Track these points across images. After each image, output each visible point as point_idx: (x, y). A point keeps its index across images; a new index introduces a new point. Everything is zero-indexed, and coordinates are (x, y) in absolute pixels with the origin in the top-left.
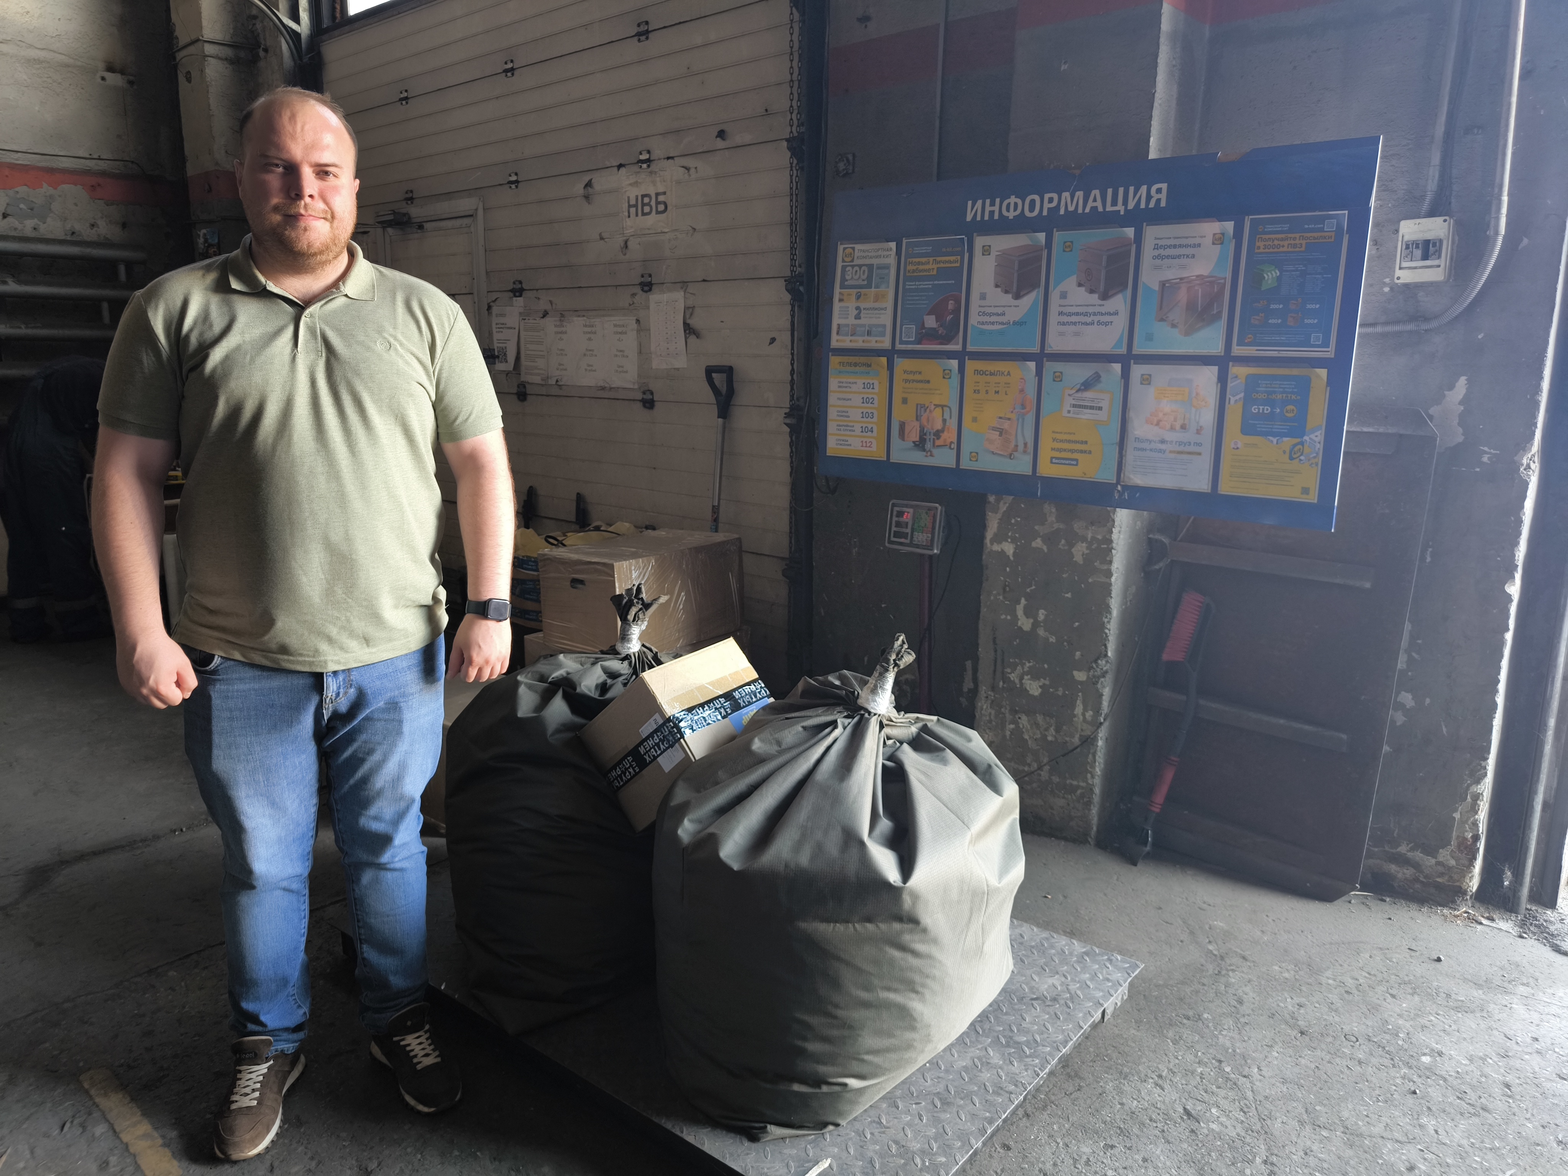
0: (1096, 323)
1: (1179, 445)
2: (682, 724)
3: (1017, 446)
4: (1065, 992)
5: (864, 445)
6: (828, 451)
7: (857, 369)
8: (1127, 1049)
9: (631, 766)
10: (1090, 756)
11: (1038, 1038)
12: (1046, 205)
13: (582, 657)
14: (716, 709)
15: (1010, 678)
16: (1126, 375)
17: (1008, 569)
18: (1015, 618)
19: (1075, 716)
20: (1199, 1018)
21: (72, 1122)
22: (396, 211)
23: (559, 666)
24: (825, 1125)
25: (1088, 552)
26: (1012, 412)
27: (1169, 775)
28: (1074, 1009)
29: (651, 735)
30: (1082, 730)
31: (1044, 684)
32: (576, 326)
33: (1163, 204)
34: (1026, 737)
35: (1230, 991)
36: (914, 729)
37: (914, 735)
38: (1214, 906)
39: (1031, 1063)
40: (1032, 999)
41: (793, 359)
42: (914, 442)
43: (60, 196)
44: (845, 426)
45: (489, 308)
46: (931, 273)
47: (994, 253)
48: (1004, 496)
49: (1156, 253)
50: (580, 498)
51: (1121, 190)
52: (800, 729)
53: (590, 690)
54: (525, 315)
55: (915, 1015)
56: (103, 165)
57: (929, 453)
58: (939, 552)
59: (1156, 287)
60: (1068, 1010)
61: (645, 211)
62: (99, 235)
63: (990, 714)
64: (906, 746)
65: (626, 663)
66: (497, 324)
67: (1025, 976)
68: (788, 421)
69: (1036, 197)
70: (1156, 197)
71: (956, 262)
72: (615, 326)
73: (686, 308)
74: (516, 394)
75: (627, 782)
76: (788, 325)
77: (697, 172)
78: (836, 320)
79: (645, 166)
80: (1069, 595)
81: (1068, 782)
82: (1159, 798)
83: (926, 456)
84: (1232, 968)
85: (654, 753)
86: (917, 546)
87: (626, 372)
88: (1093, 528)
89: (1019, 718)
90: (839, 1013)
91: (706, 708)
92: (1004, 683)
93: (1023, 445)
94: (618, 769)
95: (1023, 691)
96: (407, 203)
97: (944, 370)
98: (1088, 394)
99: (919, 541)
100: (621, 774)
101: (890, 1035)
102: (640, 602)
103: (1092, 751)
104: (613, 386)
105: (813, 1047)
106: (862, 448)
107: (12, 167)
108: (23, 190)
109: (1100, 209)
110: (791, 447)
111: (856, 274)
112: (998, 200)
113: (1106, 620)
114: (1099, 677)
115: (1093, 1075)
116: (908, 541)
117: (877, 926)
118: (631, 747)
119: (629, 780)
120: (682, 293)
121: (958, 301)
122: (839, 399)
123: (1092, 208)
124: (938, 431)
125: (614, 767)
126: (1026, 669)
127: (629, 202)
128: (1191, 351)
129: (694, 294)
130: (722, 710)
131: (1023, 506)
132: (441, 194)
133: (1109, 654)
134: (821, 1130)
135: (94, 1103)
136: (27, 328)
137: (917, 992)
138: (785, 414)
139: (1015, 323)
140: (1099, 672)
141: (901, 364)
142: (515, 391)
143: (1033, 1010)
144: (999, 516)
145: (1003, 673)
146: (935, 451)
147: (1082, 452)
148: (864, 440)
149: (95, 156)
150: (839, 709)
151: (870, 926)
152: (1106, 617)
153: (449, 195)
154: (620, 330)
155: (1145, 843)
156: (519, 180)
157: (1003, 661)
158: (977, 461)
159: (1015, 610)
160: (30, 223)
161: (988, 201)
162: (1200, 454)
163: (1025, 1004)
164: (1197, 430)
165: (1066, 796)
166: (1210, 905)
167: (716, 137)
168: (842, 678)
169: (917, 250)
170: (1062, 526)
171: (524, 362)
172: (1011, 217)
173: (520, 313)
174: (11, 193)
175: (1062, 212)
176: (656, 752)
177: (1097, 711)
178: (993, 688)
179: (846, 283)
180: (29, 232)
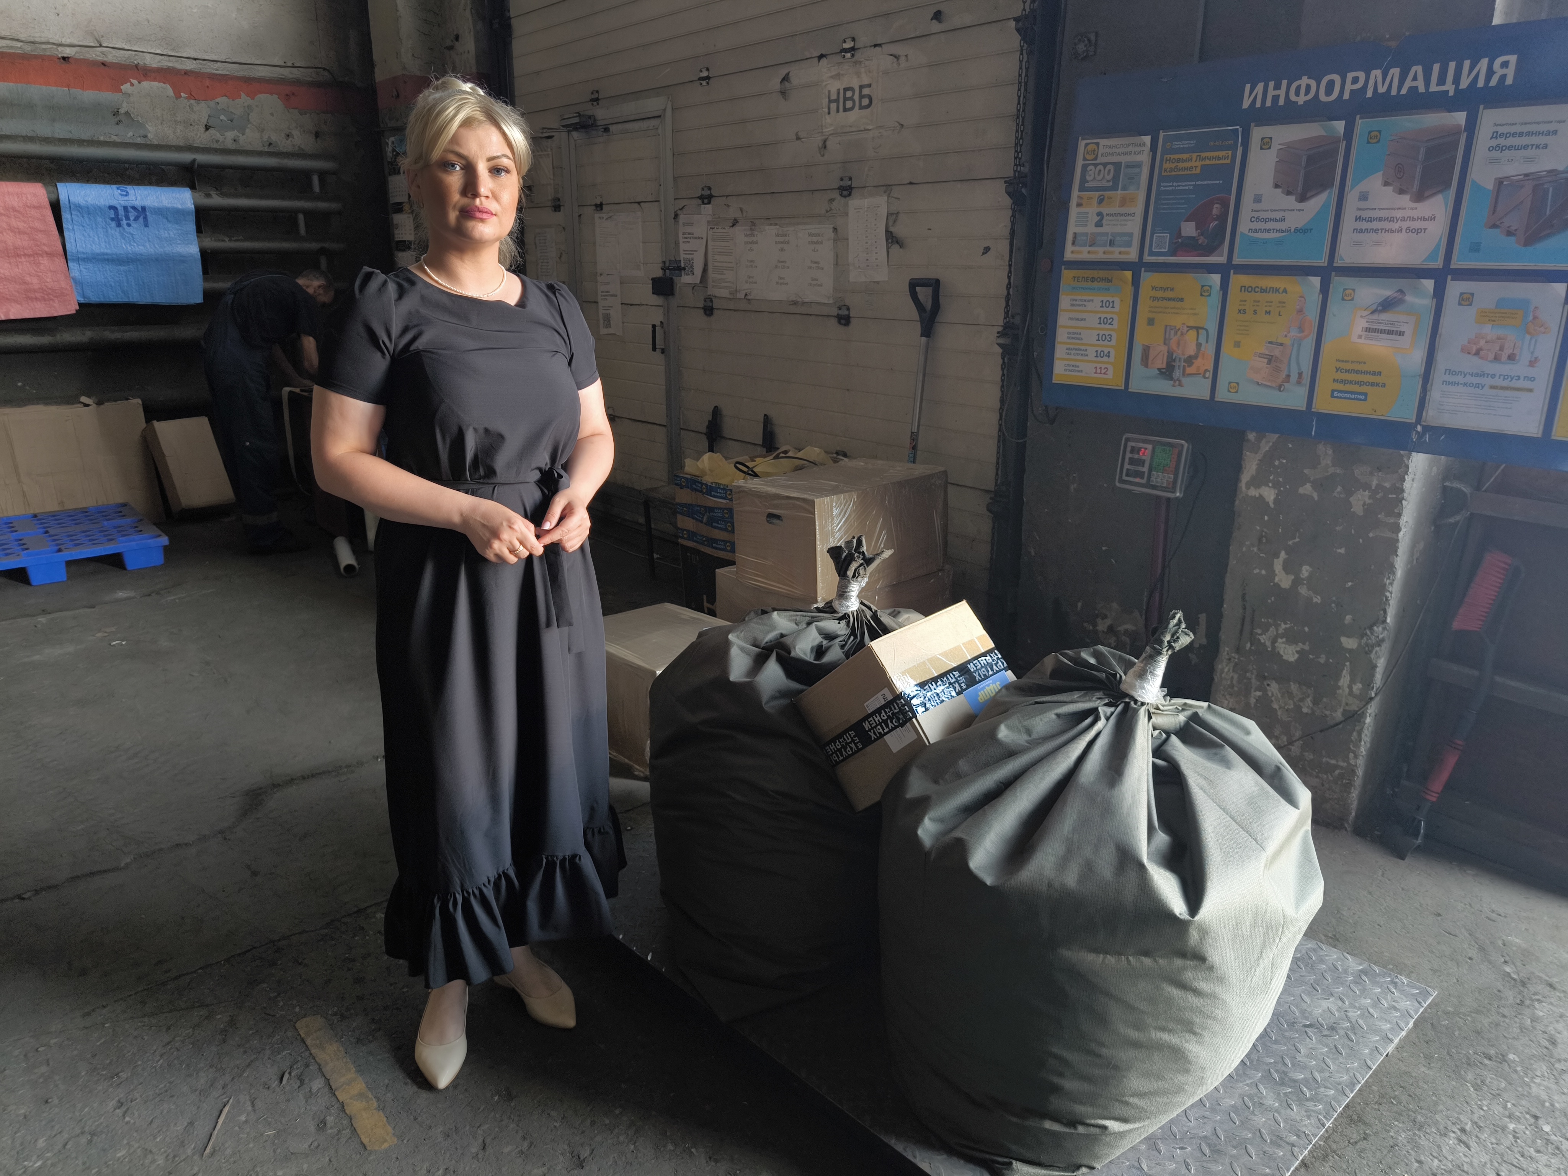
0: (1404, 231)
1: (1504, 379)
2: (914, 702)
3: (1288, 376)
4: (1343, 1020)
5: (1099, 371)
6: (1053, 378)
7: (1095, 285)
8: (1418, 1092)
9: (853, 741)
10: (1355, 734)
11: (1318, 1076)
12: (1349, 87)
13: (797, 615)
14: (950, 683)
15: (1259, 640)
16: (1439, 294)
17: (1266, 518)
18: (1272, 574)
19: (1339, 688)
20: (1503, 1059)
21: (290, 1074)
22: (581, 113)
23: (773, 627)
24: (1078, 1167)
25: (1371, 501)
26: (1286, 336)
27: (1451, 760)
28: (1358, 1043)
29: (878, 711)
30: (1347, 704)
31: (1302, 649)
32: (768, 234)
33: (1509, 81)
34: (1275, 706)
35: (1538, 1028)
36: (1182, 718)
37: (1182, 724)
38: (1505, 917)
39: (1313, 1108)
40: (1305, 1026)
41: (1010, 272)
42: (1159, 369)
43: (257, 106)
44: (1076, 349)
45: (676, 216)
46: (1194, 172)
47: (1276, 146)
48: (1267, 434)
49: (1494, 143)
50: (767, 420)
51: (1452, 65)
52: (1054, 717)
53: (805, 654)
54: (713, 224)
55: (1190, 1057)
56: (296, 73)
57: (1177, 382)
58: (1182, 495)
59: (1490, 185)
60: (1350, 1043)
61: (847, 107)
62: (294, 146)
63: (1232, 678)
64: (1174, 739)
65: (843, 622)
66: (684, 234)
67: (1294, 996)
68: (1001, 341)
69: (1337, 78)
70: (1499, 71)
71: (1226, 158)
72: (810, 235)
73: (889, 215)
74: (703, 308)
75: (847, 758)
76: (1006, 232)
77: (907, 60)
78: (1072, 228)
79: (848, 55)
80: (1342, 551)
81: (1324, 760)
82: (1437, 785)
83: (1174, 386)
84: (1537, 997)
85: (881, 730)
86: (1154, 487)
87: (821, 285)
88: (1380, 474)
89: (1268, 685)
90: (1104, 1051)
91: (940, 683)
92: (1251, 645)
93: (1297, 376)
94: (838, 743)
95: (1275, 656)
96: (593, 104)
97: (1203, 286)
98: (1385, 316)
99: (1157, 482)
100: (841, 748)
101: (1160, 1077)
102: (861, 557)
103: (1357, 728)
104: (806, 300)
105: (1069, 1084)
106: (1096, 375)
107: (212, 77)
108: (222, 100)
109: (1422, 89)
110: (1003, 369)
111: (1099, 174)
112: (1284, 83)
113: (1388, 582)
114: (1373, 646)
115: (1380, 1121)
116: (1144, 481)
117: (1155, 961)
118: (854, 720)
119: (850, 756)
120: (886, 198)
121: (1225, 205)
122: (1071, 319)
123: (1410, 88)
124: (1190, 357)
125: (833, 740)
126: (1281, 631)
127: (829, 97)
128: (1530, 266)
129: (898, 199)
130: (957, 685)
131: (1290, 446)
132: (628, 94)
133: (1388, 620)
134: (1073, 1172)
135: (311, 1054)
136: (230, 240)
137: (1194, 1033)
138: (998, 333)
139: (1297, 230)
140: (1373, 640)
141: (1149, 279)
142: (702, 306)
143: (1308, 1040)
144: (1259, 456)
145: (1252, 633)
146: (1184, 380)
147: (1373, 384)
148: (1099, 366)
149: (289, 64)
150: (1099, 694)
151: (1146, 961)
152: (1389, 578)
153: (637, 95)
154: (815, 239)
155: (1416, 834)
156: (710, 76)
157: (1252, 621)
158: (1236, 392)
159: (1272, 565)
160: (230, 135)
161: (1271, 84)
162: (1531, 390)
163: (1297, 1032)
164: (1530, 362)
165: (1320, 775)
166: (1500, 915)
167: (932, 20)
168: (1097, 655)
169: (1177, 145)
170: (1339, 471)
171: (711, 274)
172: (1301, 103)
173: (708, 222)
174: (212, 104)
175: (1369, 94)
176: (883, 729)
177: (1368, 683)
178: (1238, 650)
179: (1086, 185)
180: (230, 145)
